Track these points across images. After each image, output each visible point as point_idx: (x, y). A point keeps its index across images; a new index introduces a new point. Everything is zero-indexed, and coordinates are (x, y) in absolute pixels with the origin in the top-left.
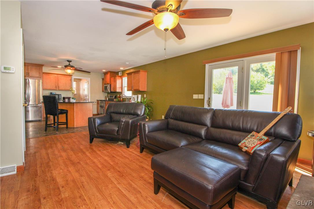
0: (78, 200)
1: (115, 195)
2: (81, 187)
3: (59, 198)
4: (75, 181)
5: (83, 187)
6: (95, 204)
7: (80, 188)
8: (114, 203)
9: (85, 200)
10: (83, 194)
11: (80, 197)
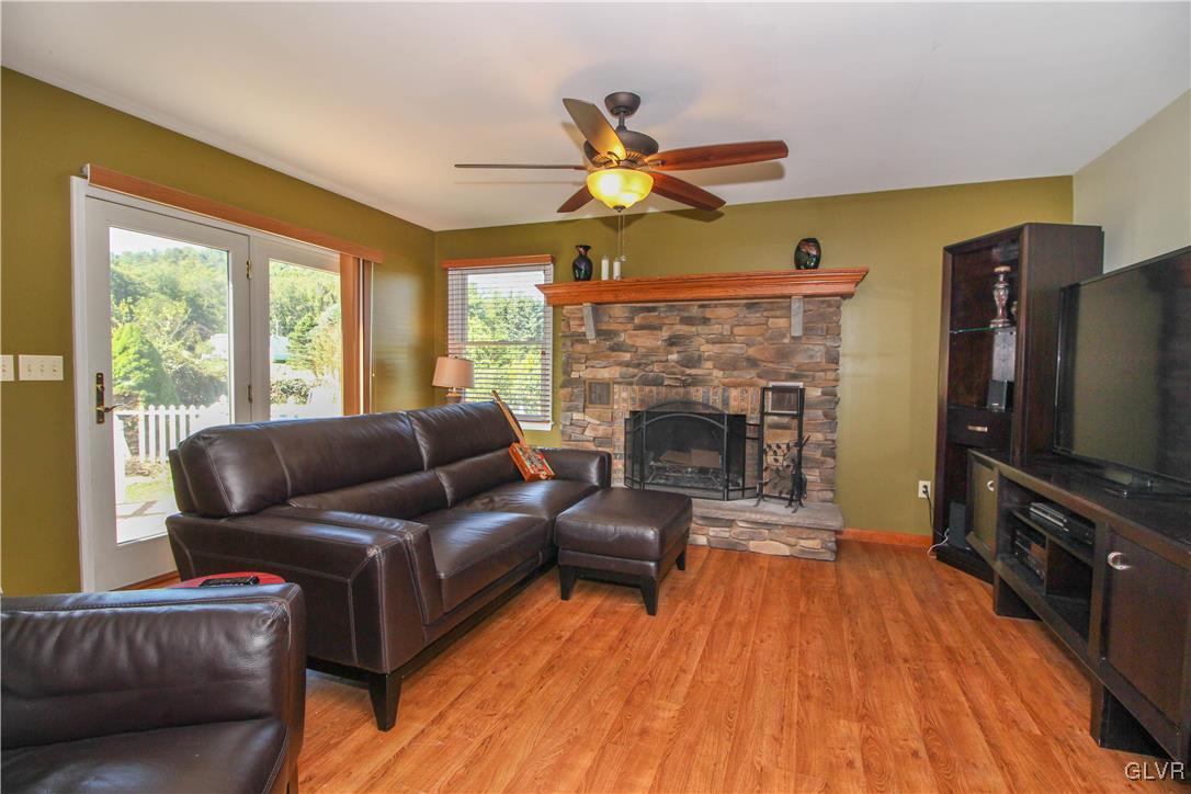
0: (815, 692)
1: (727, 655)
2: (790, 725)
3: (868, 728)
4: (798, 761)
5: (786, 722)
6: (782, 664)
7: (795, 726)
8: (745, 646)
9: (800, 683)
10: (796, 698)
11: (808, 697)
